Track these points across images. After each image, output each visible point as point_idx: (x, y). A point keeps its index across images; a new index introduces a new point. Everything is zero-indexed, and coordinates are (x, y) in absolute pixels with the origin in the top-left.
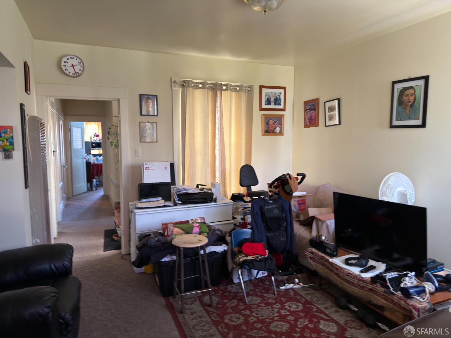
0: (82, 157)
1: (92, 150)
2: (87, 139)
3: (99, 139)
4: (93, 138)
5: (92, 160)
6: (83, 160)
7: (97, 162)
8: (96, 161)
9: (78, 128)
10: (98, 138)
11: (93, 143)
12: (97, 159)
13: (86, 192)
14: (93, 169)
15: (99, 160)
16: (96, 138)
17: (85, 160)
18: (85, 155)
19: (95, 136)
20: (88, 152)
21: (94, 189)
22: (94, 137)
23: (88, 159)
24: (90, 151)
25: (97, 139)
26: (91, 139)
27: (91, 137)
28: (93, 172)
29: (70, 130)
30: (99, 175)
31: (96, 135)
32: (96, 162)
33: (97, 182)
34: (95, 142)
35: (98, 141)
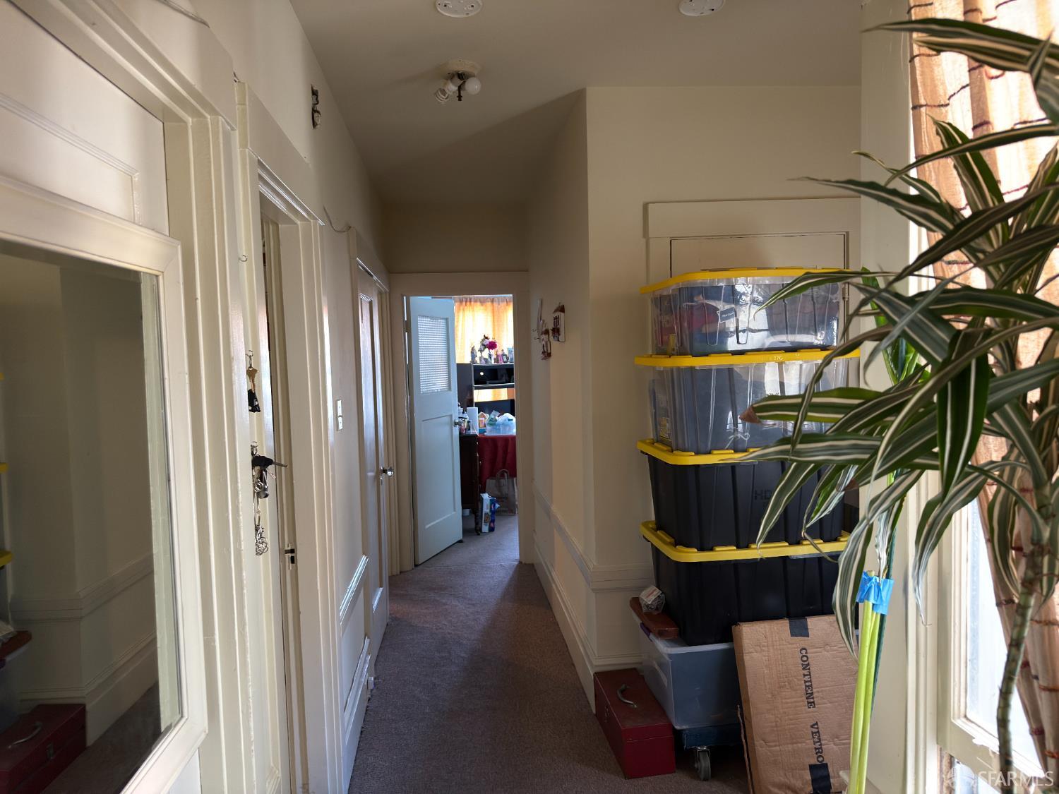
0: (447, 419)
1: (476, 392)
2: (463, 357)
3: (497, 356)
4: (479, 354)
5: (478, 423)
6: (452, 430)
7: (491, 431)
8: (488, 428)
9: (433, 318)
10: (493, 352)
11: (478, 369)
12: (493, 422)
13: (460, 541)
14: (481, 458)
15: (499, 425)
16: (486, 353)
17: (456, 430)
18: (456, 410)
19: (485, 346)
20: (466, 401)
21: (485, 528)
22: (481, 351)
23: (465, 425)
24: (472, 394)
25: (490, 356)
26: (473, 356)
27: (473, 349)
28: (481, 467)
29: (408, 326)
30: (498, 474)
31: (487, 342)
32: (489, 432)
33: (492, 502)
34: (484, 364)
35: (493, 362)
